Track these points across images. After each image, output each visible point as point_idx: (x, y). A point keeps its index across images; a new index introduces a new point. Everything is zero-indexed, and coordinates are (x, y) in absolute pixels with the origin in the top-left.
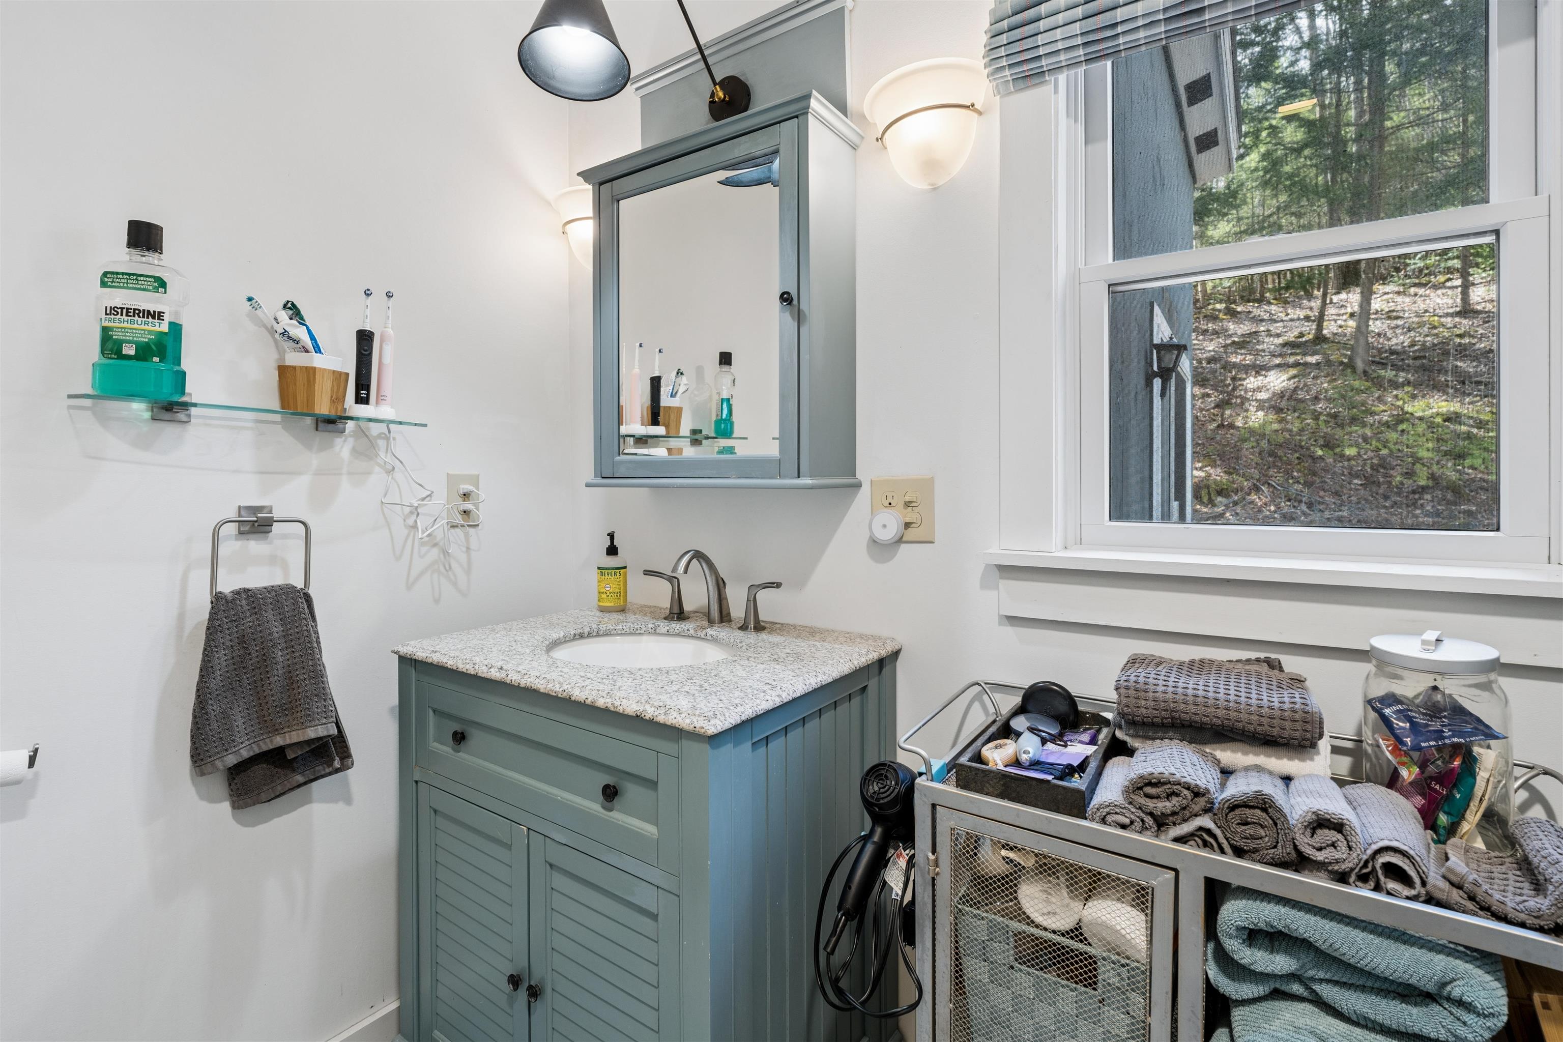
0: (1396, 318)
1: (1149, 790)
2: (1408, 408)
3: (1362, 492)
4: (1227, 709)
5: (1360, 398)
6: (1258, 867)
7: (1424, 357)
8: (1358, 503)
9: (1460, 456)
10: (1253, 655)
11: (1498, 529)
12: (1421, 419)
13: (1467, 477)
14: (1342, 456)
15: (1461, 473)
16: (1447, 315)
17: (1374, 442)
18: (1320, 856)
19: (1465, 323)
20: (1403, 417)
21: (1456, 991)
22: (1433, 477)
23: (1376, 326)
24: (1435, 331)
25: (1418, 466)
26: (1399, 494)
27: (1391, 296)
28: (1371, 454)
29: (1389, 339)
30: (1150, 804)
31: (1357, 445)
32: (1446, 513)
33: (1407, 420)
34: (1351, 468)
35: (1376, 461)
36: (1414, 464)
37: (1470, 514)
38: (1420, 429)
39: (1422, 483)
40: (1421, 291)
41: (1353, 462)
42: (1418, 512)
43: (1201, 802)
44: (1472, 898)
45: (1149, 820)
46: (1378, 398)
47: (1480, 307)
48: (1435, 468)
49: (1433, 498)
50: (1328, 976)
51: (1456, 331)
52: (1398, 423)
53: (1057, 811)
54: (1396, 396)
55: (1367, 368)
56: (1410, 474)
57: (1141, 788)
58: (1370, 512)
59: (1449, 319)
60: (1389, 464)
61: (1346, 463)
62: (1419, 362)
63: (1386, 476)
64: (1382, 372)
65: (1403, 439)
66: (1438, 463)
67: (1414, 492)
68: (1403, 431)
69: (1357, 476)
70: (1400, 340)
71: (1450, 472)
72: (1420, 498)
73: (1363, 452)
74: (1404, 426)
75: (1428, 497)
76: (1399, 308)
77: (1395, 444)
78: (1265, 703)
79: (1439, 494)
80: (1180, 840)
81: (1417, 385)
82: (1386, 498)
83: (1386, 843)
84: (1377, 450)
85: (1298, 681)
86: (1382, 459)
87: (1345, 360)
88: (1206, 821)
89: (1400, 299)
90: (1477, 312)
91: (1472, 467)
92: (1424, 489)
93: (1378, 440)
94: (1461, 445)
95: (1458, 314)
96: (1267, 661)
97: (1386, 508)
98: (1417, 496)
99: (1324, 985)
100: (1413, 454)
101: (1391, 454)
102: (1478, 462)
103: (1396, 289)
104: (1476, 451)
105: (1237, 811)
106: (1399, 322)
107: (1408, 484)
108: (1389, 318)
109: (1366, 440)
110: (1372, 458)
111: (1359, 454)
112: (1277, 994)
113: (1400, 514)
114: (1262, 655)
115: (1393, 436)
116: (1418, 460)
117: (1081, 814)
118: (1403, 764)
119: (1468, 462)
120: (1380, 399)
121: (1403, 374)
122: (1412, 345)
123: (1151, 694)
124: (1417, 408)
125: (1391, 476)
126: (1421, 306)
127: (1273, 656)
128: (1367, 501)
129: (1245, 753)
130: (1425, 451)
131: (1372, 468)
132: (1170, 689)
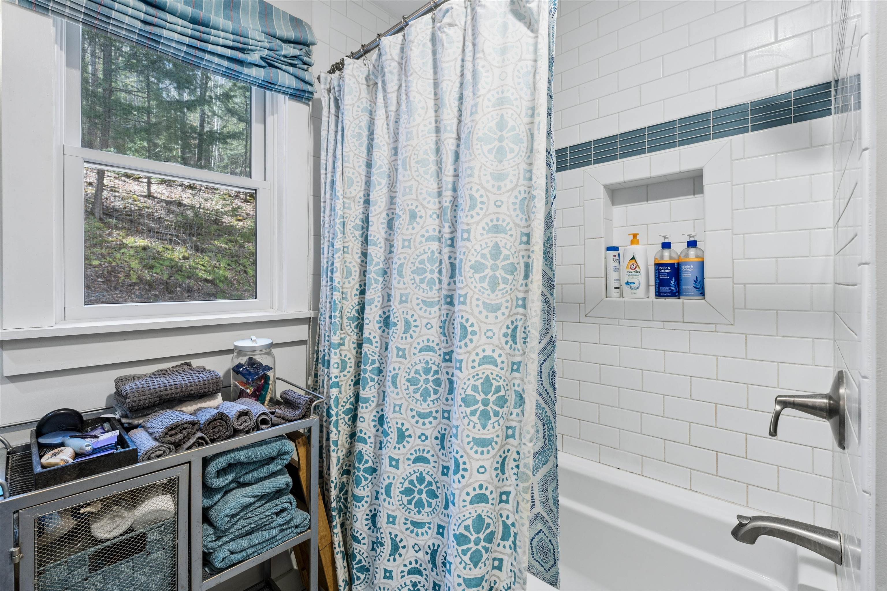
0: (116, 191)
1: (171, 433)
2: (125, 241)
3: (103, 286)
4: (186, 387)
5: (99, 232)
6: (224, 442)
7: (131, 215)
8: (101, 292)
9: (151, 268)
10: (179, 363)
11: (256, 298)
12: (132, 247)
13: (154, 278)
14: (90, 265)
15: (152, 276)
16: (141, 196)
17: (108, 258)
18: (242, 427)
19: (149, 202)
20: (123, 246)
21: (283, 451)
22: (139, 277)
23: (105, 194)
24: (136, 203)
25: (132, 272)
26: (123, 286)
27: (112, 178)
28: (107, 265)
29: (113, 202)
30: (173, 439)
31: (99, 259)
32: (146, 296)
33: (124, 247)
34: (96, 272)
35: (110, 269)
36: (130, 271)
37: (156, 295)
38: (132, 252)
39: (134, 281)
40: (127, 180)
41: (97, 269)
42: (133, 296)
43: (196, 427)
44: (283, 419)
45: (172, 447)
46: (109, 234)
47: (155, 195)
48: (140, 273)
49: (140, 288)
50: (245, 471)
51: (145, 205)
52: (120, 249)
53: (120, 466)
54: (118, 234)
55: (102, 216)
56: (128, 276)
57: (166, 434)
58: (107, 296)
59: (141, 198)
60: (117, 270)
61: (93, 269)
62: (128, 217)
63: (116, 277)
64: (110, 220)
65: (123, 257)
66: (141, 271)
67: (130, 285)
68: (123, 253)
69: (99, 277)
70: (118, 204)
71: (147, 275)
72: (133, 289)
73: (102, 263)
74: (123, 251)
75: (137, 288)
76: (116, 186)
77: (119, 260)
78: (201, 379)
79: (142, 286)
80: (189, 448)
81: (129, 229)
82: (116, 289)
83: (260, 413)
84: (110, 263)
85: (203, 369)
86: (113, 267)
87: (89, 210)
88: (199, 434)
89: (117, 181)
90: (155, 198)
91: (156, 273)
92: (135, 284)
93: (110, 257)
94: (152, 262)
95: (145, 196)
96: (186, 364)
97: (117, 294)
98: (132, 288)
99: (243, 477)
100: (129, 266)
101: (118, 265)
102: (158, 271)
103: (115, 175)
104: (157, 265)
105: (211, 424)
106: (117, 194)
107: (127, 281)
108: (112, 190)
109: (103, 256)
110: (107, 267)
111: (100, 265)
112: (226, 493)
113: (124, 297)
114: (183, 362)
115: (118, 255)
116: (131, 269)
117: (135, 460)
118: (247, 388)
119: (154, 271)
120: (110, 235)
121: (121, 223)
122: (125, 208)
123: (147, 392)
124: (130, 241)
125: (119, 277)
126: (128, 188)
127: (188, 361)
128: (106, 290)
129: (191, 405)
130: (135, 264)
131: (108, 272)
132: (157, 386)
